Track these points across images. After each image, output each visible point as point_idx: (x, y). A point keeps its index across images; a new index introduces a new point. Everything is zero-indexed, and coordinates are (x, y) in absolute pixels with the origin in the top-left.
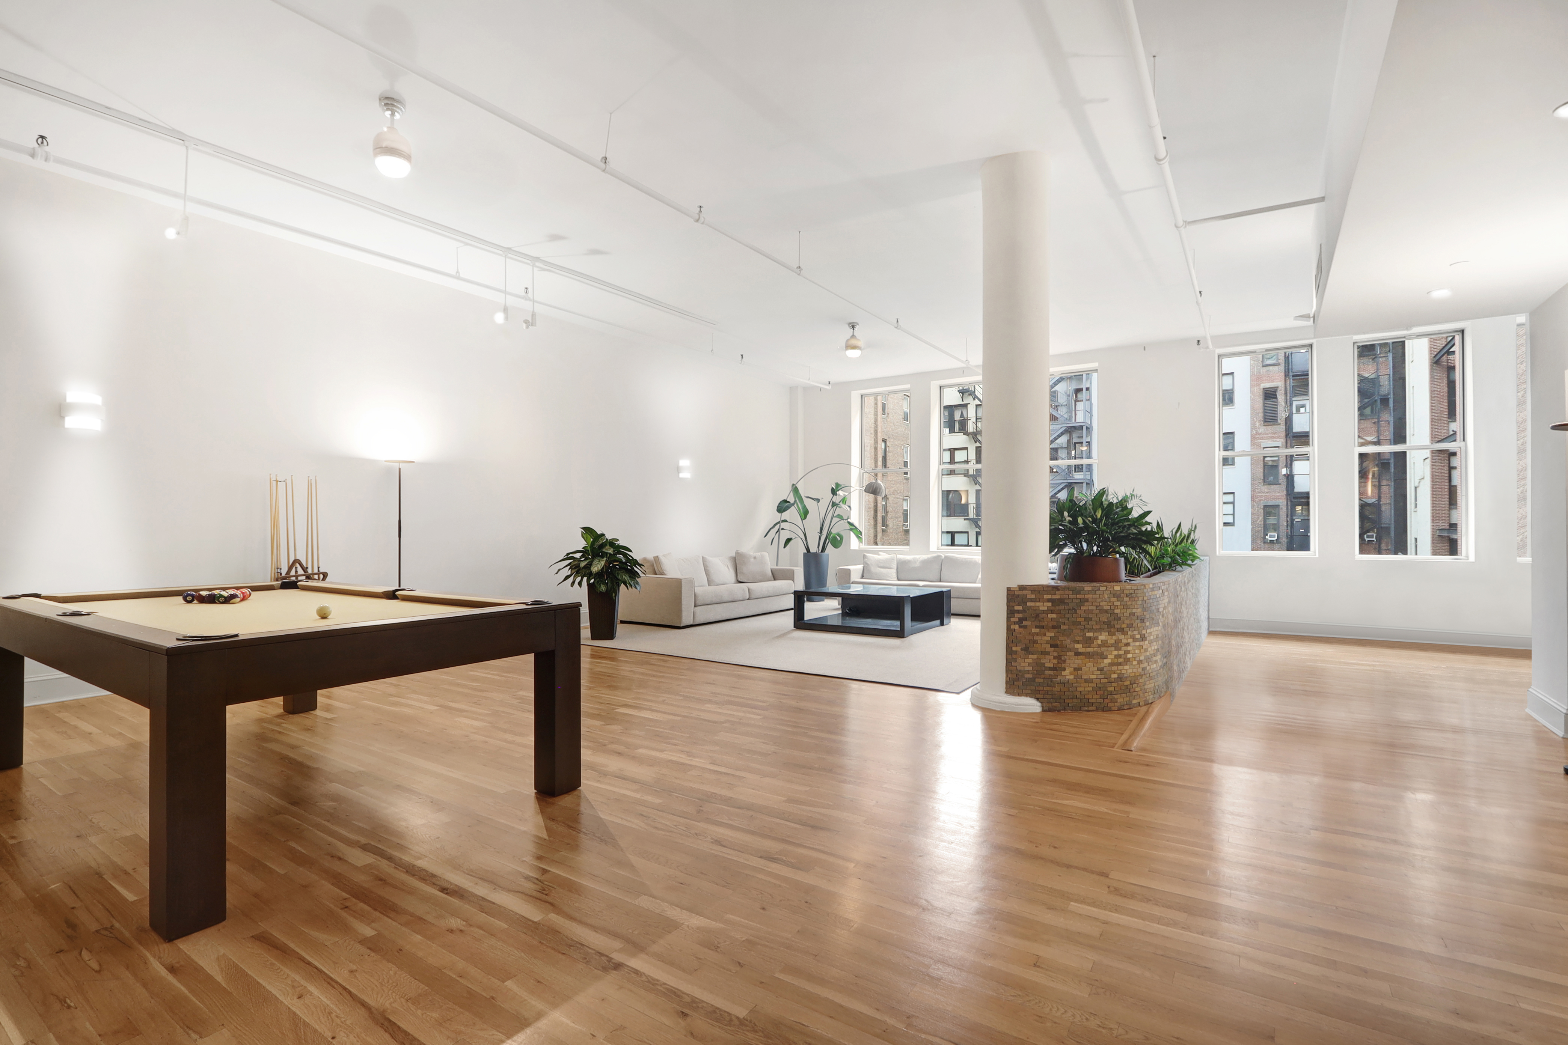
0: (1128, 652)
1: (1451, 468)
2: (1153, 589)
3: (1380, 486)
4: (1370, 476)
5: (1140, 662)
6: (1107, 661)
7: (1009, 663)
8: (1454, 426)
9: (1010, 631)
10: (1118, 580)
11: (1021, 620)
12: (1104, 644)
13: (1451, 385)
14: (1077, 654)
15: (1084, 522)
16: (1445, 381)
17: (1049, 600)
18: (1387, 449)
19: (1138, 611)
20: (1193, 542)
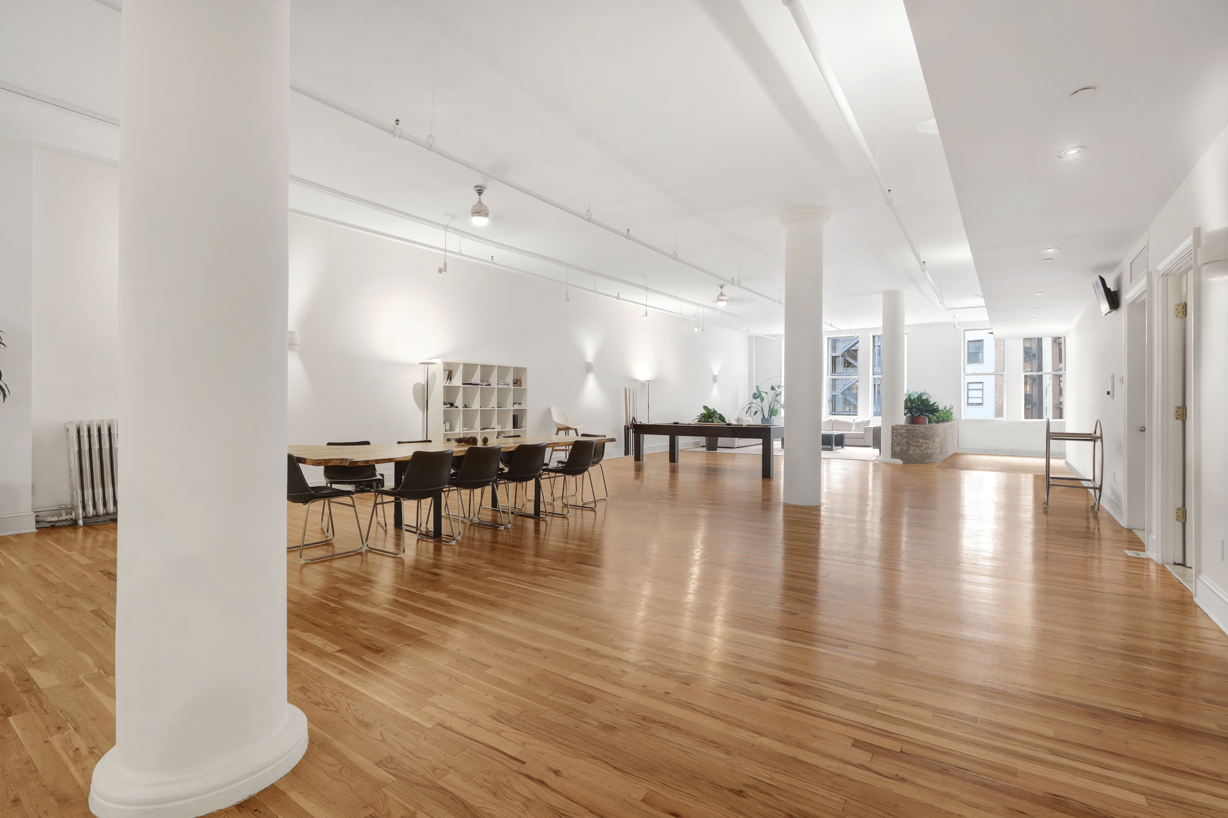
0: (929, 446)
1: (1060, 381)
2: (937, 427)
3: (1032, 388)
4: (1029, 384)
5: (933, 449)
6: (923, 448)
7: (892, 449)
8: (1061, 365)
9: (892, 439)
10: (925, 424)
11: (896, 435)
12: (922, 443)
13: (1060, 350)
14: (914, 446)
15: (915, 405)
16: (1058, 348)
17: (905, 429)
18: (1035, 373)
19: (933, 433)
20: (951, 413)
